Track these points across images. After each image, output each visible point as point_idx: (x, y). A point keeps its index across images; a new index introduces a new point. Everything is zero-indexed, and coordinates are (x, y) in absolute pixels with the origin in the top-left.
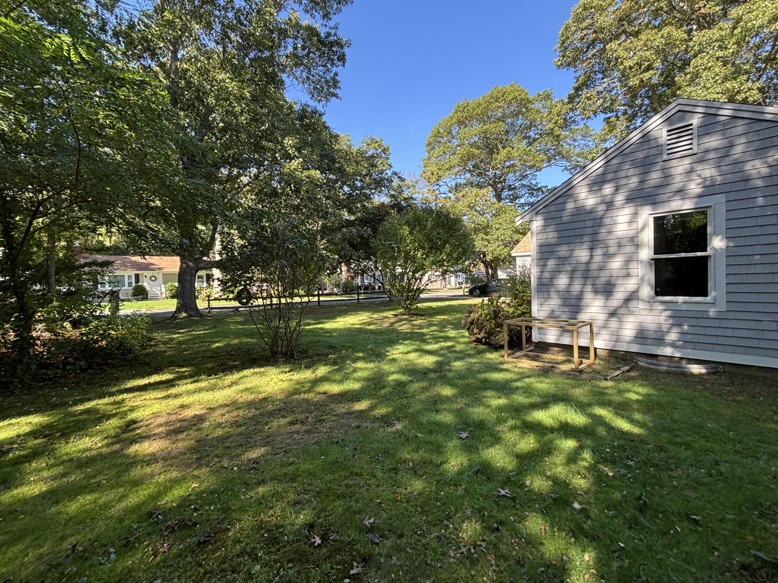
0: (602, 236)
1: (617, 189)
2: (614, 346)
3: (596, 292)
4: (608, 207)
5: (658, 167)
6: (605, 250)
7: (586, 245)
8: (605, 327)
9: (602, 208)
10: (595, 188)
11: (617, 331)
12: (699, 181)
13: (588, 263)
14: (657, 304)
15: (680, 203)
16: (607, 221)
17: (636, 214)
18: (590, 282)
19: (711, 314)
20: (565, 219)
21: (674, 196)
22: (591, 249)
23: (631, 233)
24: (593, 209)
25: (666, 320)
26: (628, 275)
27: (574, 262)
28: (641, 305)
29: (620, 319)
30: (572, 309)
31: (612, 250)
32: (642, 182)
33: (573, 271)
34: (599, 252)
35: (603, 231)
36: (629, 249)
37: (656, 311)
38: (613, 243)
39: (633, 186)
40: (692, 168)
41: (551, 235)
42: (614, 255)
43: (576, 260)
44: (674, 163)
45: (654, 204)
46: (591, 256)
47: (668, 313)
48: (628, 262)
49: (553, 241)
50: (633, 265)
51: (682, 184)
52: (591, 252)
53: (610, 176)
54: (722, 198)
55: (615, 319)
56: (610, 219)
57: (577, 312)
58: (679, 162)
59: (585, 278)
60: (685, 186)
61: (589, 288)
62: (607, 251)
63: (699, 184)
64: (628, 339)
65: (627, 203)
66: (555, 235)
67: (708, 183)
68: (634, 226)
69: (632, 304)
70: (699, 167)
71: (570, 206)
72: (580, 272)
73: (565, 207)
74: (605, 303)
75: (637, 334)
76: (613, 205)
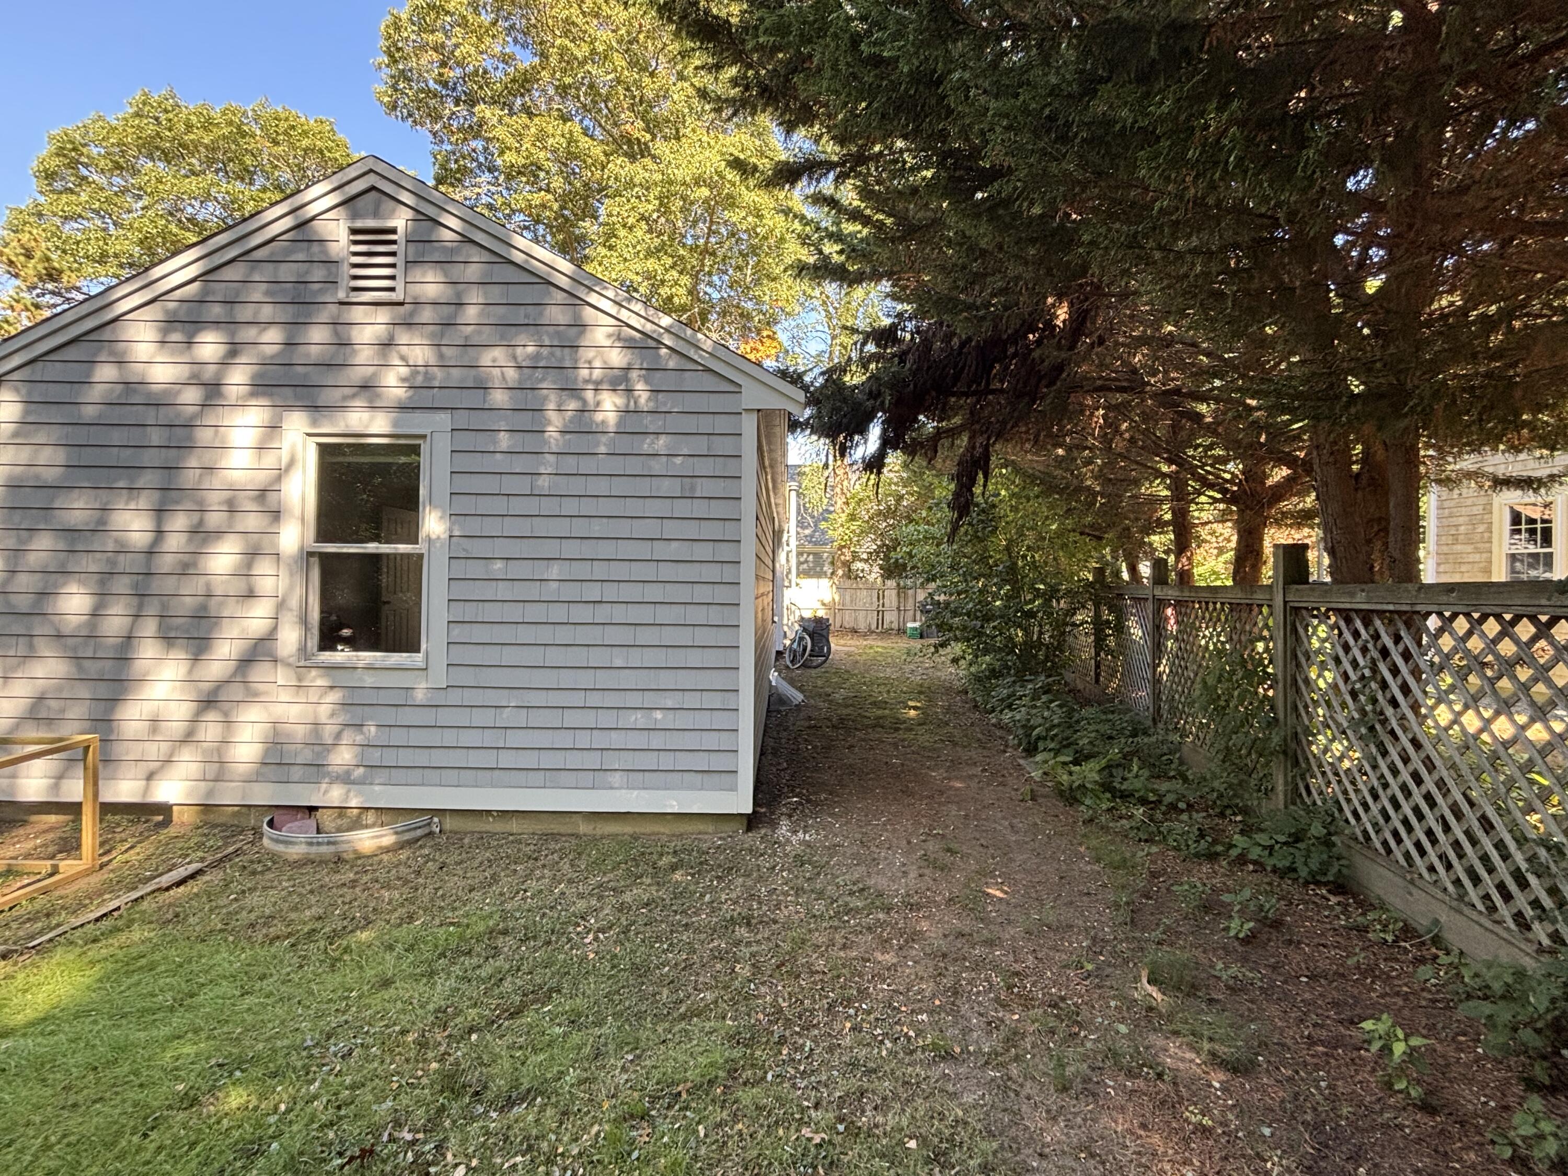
0: (189, 478)
1: (234, 350)
2: (210, 793)
3: (167, 639)
4: (207, 397)
5: (325, 315)
6: (196, 517)
7: (145, 501)
8: (188, 738)
9: (191, 395)
10: (176, 337)
11: (219, 750)
12: (404, 371)
13: (151, 552)
14: (314, 673)
15: (365, 415)
16: (204, 436)
17: (274, 428)
18: (153, 608)
19: (420, 696)
20: (89, 412)
21: (354, 396)
22: (160, 512)
23: (261, 478)
24: (165, 392)
25: (332, 715)
26: (250, 595)
27: (110, 547)
28: (282, 676)
29: (226, 714)
30: (103, 690)
31: (214, 520)
32: (289, 344)
33: (107, 576)
34: (179, 522)
35: (193, 463)
36: (252, 522)
37: (311, 690)
38: (214, 499)
39: (270, 350)
40: (392, 337)
41: (46, 455)
42: (219, 534)
43: (116, 541)
44: (358, 314)
45: (315, 409)
46: (159, 533)
47: (334, 697)
48: (252, 555)
49: (51, 475)
50: (264, 567)
51: (371, 369)
52: (159, 521)
53: (216, 311)
54: (443, 420)
55: (211, 716)
56: (209, 432)
57: (114, 701)
58: (366, 314)
59: (141, 596)
60: (374, 375)
61: (149, 627)
62: (201, 522)
63: (404, 380)
64: (242, 769)
65: (253, 395)
66: (60, 456)
67: (419, 380)
68: (269, 460)
69: (260, 673)
70: (403, 337)
71: (106, 373)
72: (126, 580)
73: (89, 373)
74: (190, 672)
75: (267, 752)
76: (219, 394)
